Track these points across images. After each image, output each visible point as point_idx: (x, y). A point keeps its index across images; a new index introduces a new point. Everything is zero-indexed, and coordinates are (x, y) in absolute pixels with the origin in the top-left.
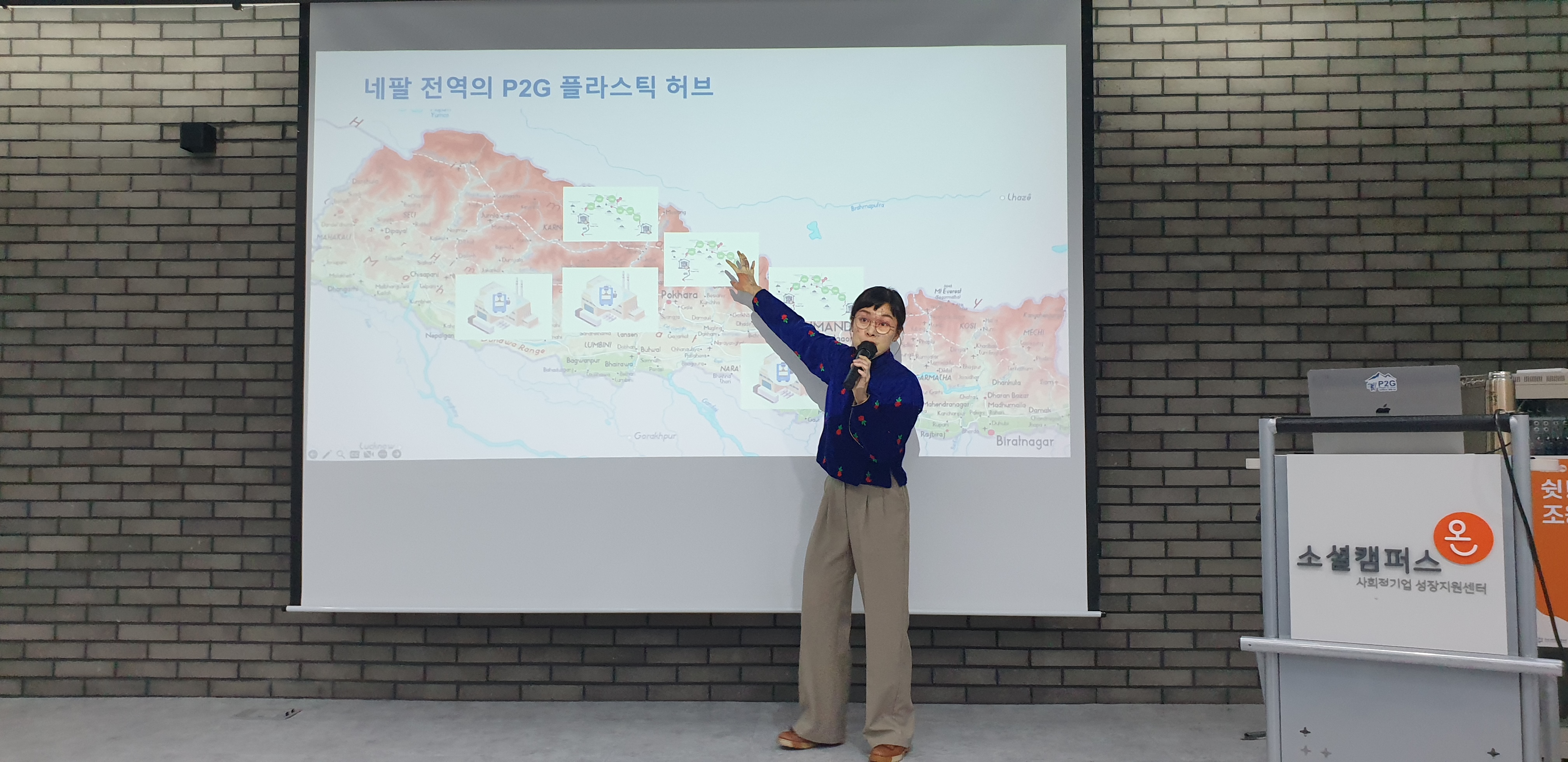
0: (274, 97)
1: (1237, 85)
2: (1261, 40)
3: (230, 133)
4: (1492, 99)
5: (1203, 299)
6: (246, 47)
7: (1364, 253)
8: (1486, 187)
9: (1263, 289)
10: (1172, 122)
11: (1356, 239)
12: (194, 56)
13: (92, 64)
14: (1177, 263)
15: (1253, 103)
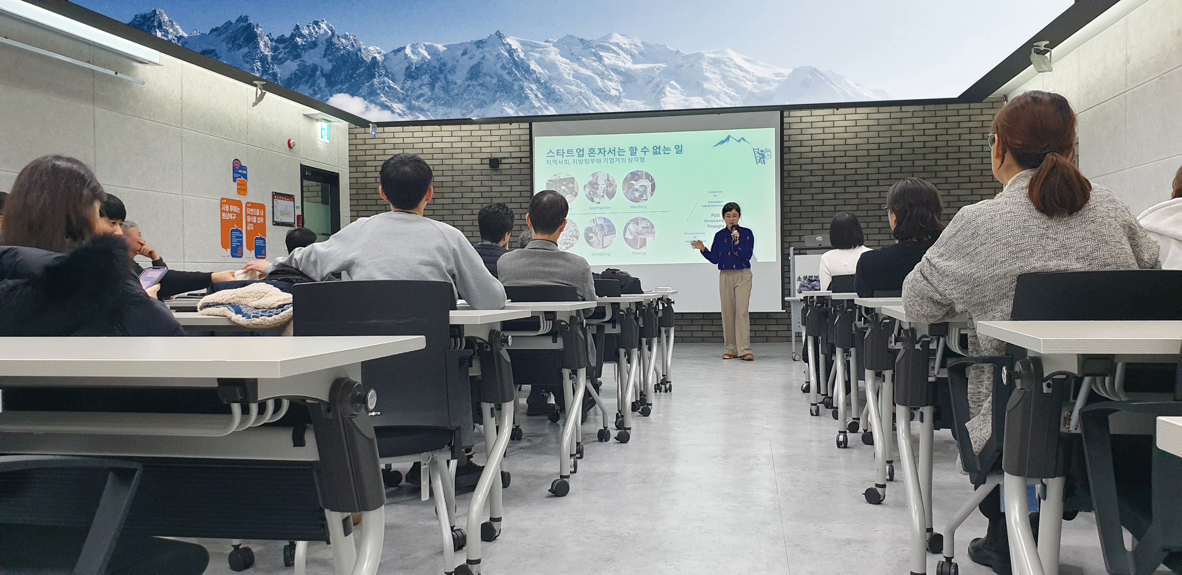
0: (518, 149)
1: (837, 136)
2: (845, 120)
3: (504, 161)
4: (923, 138)
5: (824, 209)
6: (508, 132)
7: (880, 192)
8: (922, 169)
9: (845, 205)
10: (814, 149)
11: (877, 187)
12: (491, 135)
13: (459, 139)
14: (816, 197)
15: (843, 142)
